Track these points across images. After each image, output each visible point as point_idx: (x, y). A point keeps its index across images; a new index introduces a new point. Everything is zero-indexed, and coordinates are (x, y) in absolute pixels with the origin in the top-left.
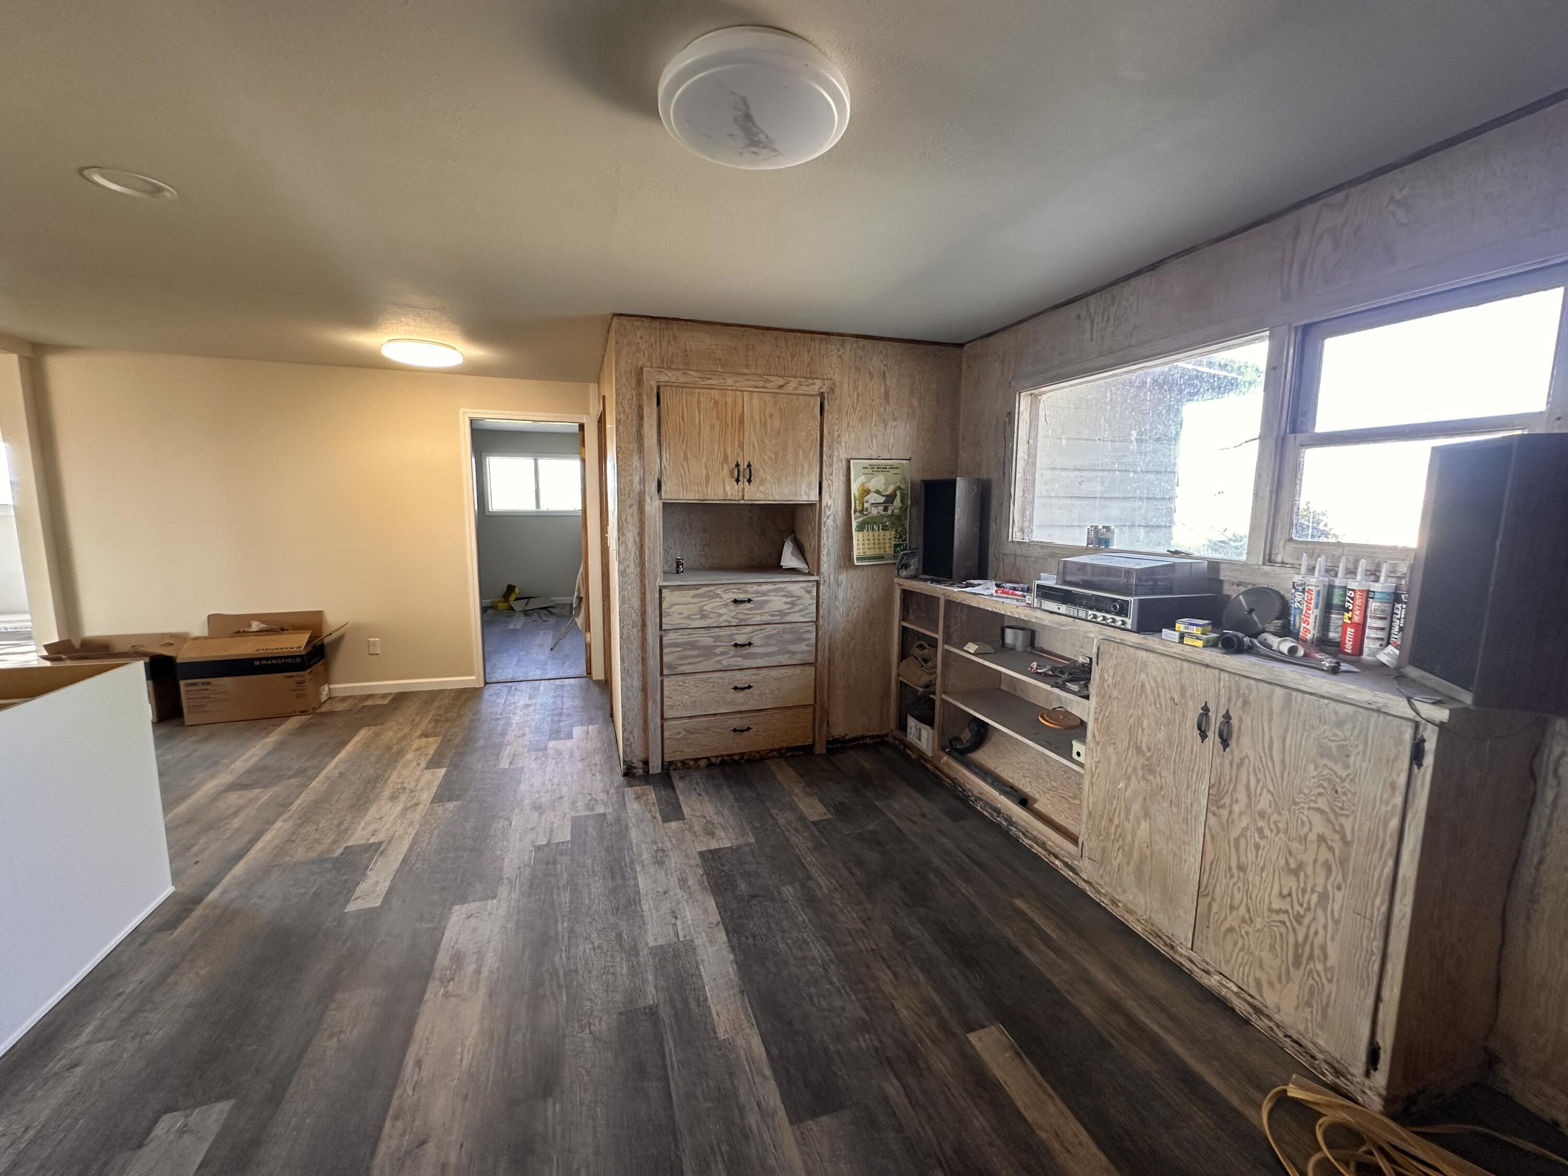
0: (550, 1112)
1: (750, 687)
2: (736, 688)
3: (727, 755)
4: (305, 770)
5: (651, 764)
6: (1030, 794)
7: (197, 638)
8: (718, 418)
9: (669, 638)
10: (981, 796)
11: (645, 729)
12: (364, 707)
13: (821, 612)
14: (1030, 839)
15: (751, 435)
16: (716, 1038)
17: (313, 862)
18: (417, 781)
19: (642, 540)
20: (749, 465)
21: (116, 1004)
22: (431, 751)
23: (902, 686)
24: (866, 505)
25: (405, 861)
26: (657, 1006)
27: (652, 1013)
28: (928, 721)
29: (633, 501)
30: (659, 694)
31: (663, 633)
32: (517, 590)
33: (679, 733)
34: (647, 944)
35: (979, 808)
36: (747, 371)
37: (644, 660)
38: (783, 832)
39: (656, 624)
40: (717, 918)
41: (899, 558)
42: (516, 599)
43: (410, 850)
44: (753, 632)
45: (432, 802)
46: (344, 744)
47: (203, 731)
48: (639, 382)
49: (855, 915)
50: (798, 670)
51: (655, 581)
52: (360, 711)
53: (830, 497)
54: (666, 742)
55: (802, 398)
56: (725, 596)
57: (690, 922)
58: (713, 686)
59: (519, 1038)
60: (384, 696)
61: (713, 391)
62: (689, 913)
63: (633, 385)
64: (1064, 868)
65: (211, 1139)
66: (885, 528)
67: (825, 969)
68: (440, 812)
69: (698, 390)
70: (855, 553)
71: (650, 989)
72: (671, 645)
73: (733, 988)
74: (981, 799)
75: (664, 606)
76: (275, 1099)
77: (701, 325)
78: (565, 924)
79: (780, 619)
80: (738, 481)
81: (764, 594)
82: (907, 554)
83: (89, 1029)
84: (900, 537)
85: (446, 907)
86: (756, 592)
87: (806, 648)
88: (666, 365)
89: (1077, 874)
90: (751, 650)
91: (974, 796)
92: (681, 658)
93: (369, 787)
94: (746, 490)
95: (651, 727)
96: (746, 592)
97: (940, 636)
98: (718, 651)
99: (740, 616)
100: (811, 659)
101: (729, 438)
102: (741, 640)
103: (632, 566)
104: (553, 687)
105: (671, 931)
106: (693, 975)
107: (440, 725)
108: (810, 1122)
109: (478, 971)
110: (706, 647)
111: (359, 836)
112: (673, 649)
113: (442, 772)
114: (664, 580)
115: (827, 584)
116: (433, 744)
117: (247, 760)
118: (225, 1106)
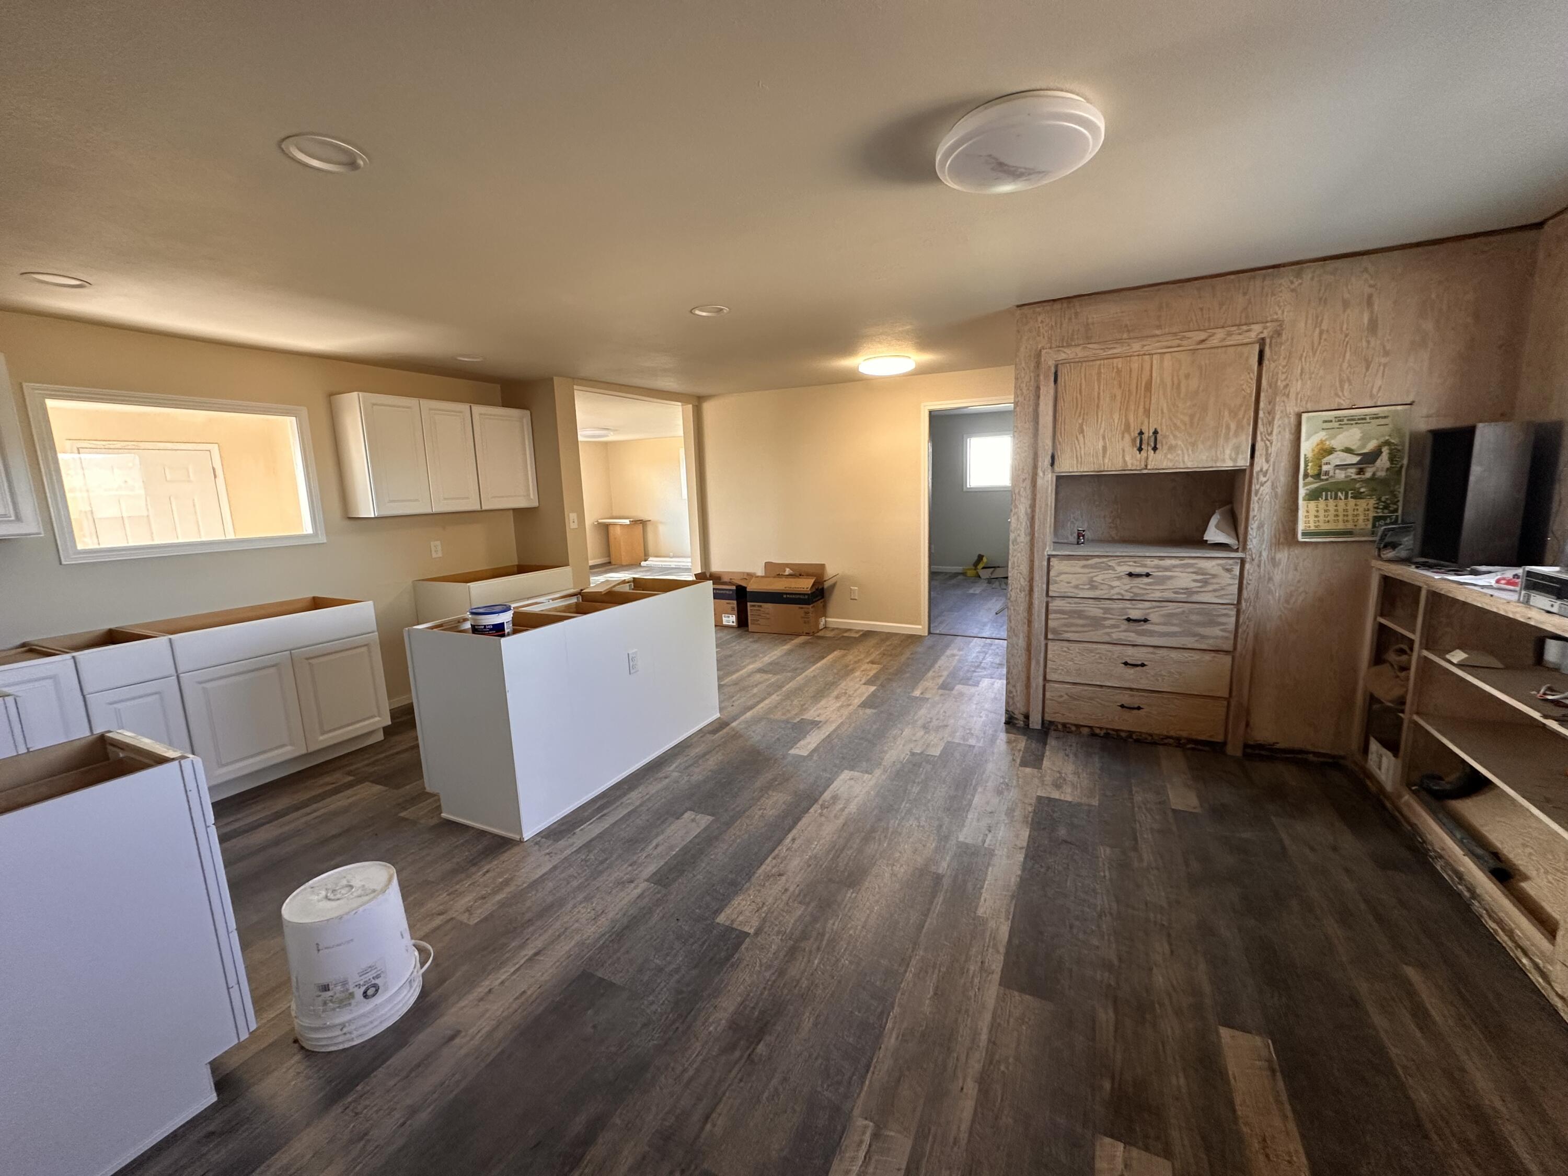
0: (849, 895)
1: (1143, 665)
2: (1126, 664)
3: (1113, 730)
4: (796, 669)
5: (1031, 719)
6: (1522, 868)
7: (758, 577)
8: (1120, 387)
9: (1054, 605)
10: (1442, 853)
11: (1028, 686)
12: (843, 637)
13: (1245, 594)
14: (1495, 921)
15: (1160, 401)
16: (975, 913)
17: (783, 722)
18: (856, 691)
19: (1033, 511)
20: (1156, 432)
21: (685, 759)
22: (872, 673)
23: (1372, 699)
24: (1325, 468)
25: (829, 736)
26: (943, 876)
27: (938, 878)
28: (1393, 746)
29: (1027, 476)
30: (1042, 655)
31: (1050, 599)
32: (985, 559)
33: (1061, 696)
34: (957, 838)
35: (1439, 868)
36: (1158, 332)
37: (1030, 622)
38: (1133, 807)
39: (1042, 589)
40: (1025, 844)
41: (1380, 534)
42: (984, 568)
43: (835, 730)
44: (1150, 608)
45: (859, 706)
46: (823, 658)
47: (756, 636)
48: (1038, 365)
49: (1163, 894)
50: (1208, 657)
51: (1044, 549)
52: (839, 639)
53: (1267, 461)
54: (1047, 702)
55: (1231, 350)
56: (1119, 569)
57: (999, 838)
58: (1101, 658)
59: (849, 852)
60: (858, 631)
61: (1115, 360)
62: (1002, 832)
63: (1032, 368)
64: (1533, 971)
65: (702, 828)
66: (1358, 496)
67: (1100, 916)
68: (861, 713)
69: (1098, 362)
70: (1301, 527)
71: (944, 864)
72: (1056, 612)
73: (1008, 891)
74: (1441, 857)
75: (1052, 573)
76: (729, 825)
77: (1103, 296)
78: (907, 805)
79: (1186, 597)
80: (1140, 449)
81: (1166, 569)
82: (1393, 529)
83: (674, 765)
84: (1386, 507)
85: (840, 769)
86: (1158, 567)
87: (1221, 634)
88: (1067, 343)
89: (1549, 984)
90: (1146, 626)
91: (1435, 851)
92: (1066, 625)
93: (827, 687)
94: (1150, 459)
95: (1033, 685)
96: (1145, 566)
97: (1416, 637)
98: (1108, 623)
99: (1135, 590)
100: (1228, 646)
101: (1132, 407)
102: (1135, 614)
103: (1023, 535)
104: (982, 644)
105: (981, 838)
106: (981, 870)
107: (885, 657)
108: (1016, 993)
109: (843, 810)
110: (1094, 618)
111: (810, 715)
112: (1058, 616)
113: (873, 688)
114: (1054, 550)
115: (1256, 561)
116: (875, 669)
117: (770, 657)
118: (711, 818)
